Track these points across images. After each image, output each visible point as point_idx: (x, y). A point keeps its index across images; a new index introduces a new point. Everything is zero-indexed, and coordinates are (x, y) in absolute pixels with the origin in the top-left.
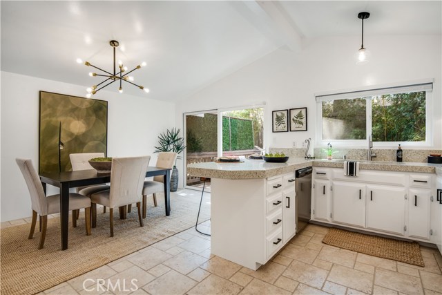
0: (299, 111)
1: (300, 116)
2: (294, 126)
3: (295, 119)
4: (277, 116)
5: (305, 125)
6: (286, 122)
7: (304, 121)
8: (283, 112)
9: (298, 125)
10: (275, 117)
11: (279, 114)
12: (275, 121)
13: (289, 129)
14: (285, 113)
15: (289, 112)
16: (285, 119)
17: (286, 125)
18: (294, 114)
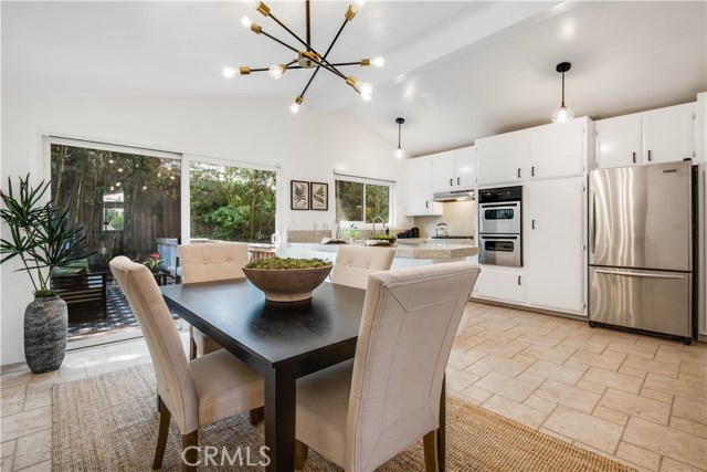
0: (320, 186)
1: (320, 192)
2: (315, 203)
3: (316, 195)
4: (296, 188)
5: (325, 203)
6: (307, 198)
7: (324, 198)
8: (304, 184)
9: (319, 203)
10: (294, 189)
11: (299, 186)
12: (294, 195)
13: (310, 207)
14: (306, 185)
15: (311, 185)
16: (306, 194)
17: (307, 201)
18: (316, 188)
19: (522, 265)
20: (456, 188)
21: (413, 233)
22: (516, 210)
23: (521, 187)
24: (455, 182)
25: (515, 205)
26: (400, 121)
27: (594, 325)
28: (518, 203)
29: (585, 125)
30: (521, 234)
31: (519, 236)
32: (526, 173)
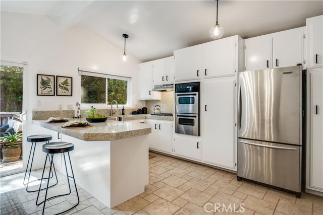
0: (65, 79)
1: (66, 83)
2: (60, 91)
3: (61, 85)
4: (42, 80)
5: (70, 91)
6: (52, 87)
7: (69, 88)
8: (49, 77)
9: (64, 91)
10: (40, 80)
11: (45, 78)
12: (40, 85)
13: (56, 94)
14: (52, 79)
15: (56, 78)
16: (52, 84)
17: (52, 89)
18: (61, 81)
19: (199, 135)
20: (166, 82)
21: (143, 111)
22: (196, 98)
23: (199, 83)
24: (165, 79)
25: (195, 95)
26: (125, 36)
27: (240, 179)
28: (197, 93)
29: (237, 42)
30: (199, 114)
31: (197, 116)
32: (202, 73)
